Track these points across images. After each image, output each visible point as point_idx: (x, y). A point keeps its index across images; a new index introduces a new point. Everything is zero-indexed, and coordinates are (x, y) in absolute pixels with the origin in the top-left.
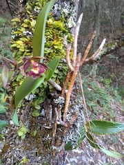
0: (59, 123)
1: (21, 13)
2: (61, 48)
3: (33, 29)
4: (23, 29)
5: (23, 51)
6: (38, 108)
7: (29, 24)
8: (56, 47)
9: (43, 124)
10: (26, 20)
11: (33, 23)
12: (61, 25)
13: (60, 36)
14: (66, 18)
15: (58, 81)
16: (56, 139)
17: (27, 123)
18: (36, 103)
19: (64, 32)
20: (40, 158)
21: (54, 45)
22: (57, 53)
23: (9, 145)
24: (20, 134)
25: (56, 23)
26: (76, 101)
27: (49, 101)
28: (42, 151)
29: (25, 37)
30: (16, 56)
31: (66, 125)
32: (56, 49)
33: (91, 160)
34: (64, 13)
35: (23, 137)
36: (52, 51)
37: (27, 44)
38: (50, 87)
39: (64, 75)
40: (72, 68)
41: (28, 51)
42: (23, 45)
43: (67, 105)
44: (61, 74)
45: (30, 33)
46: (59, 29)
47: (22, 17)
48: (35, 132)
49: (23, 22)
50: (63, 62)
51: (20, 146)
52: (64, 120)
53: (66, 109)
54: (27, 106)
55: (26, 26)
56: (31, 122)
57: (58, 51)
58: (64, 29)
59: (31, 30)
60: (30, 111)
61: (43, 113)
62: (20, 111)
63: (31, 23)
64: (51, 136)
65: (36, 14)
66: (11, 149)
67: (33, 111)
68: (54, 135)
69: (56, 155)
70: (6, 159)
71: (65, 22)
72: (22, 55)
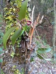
1: (8, 6)
4: (10, 12)
5: (11, 20)
7: (12, 10)
9: (21, 50)
10: (11, 8)
11: (14, 9)
18: (18, 42)
19: (27, 13)
23: (6, 62)
24: (12, 55)
28: (21, 62)
29: (11, 15)
30: (8, 23)
35: (13, 57)
37: (13, 18)
38: (24, 35)
39: (28, 30)
41: (13, 20)
42: (11, 18)
48: (18, 54)
49: (9, 9)
51: (11, 61)
52: (30, 47)
53: (30, 43)
56: (16, 50)
59: (13, 12)
60: (15, 46)
61: (20, 46)
62: (11, 46)
64: (25, 55)
65: (15, 6)
67: (17, 45)
69: (28, 62)
71: (27, 9)
72: (11, 22)
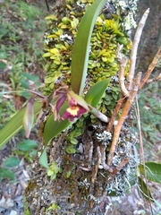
0: (101, 167)
1: (58, 8)
2: (112, 60)
3: (73, 32)
4: (60, 32)
5: (58, 63)
6: (75, 142)
7: (69, 24)
8: (105, 60)
9: (79, 164)
10: (65, 19)
11: (75, 23)
12: (114, 25)
13: (112, 42)
14: (123, 15)
15: (104, 108)
16: (96, 186)
17: (59, 160)
18: (72, 135)
19: (118, 36)
20: (73, 205)
21: (102, 56)
22: (105, 68)
23: (36, 183)
24: (50, 173)
25: (106, 22)
26: (128, 136)
27: (90, 133)
28: (76, 199)
29: (63, 43)
30: (49, 69)
31: (111, 171)
32: (105, 63)
33: (140, 203)
34: (120, 7)
35: (54, 178)
36: (98, 65)
37: (64, 54)
39: (113, 100)
40: (127, 93)
41: (65, 64)
42: (58, 55)
43: (115, 143)
44: (109, 98)
45: (70, 38)
46: (110, 32)
47: (60, 13)
48: (69, 174)
49: (60, 21)
50: (114, 82)
51: (48, 187)
52: (109, 163)
53: (113, 149)
54: (60, 138)
55: (64, 27)
56: (65, 160)
57: (107, 65)
58: (118, 32)
59: (70, 34)
60: (63, 145)
61: (80, 148)
62: (52, 143)
63: (72, 23)
64: (90, 181)
65: (80, 10)
66: (38, 189)
67: (67, 146)
68: (93, 180)
69: (94, 206)
70: (32, 198)
71: (120, 22)
72: (57, 69)
